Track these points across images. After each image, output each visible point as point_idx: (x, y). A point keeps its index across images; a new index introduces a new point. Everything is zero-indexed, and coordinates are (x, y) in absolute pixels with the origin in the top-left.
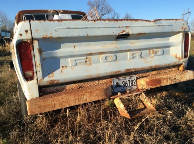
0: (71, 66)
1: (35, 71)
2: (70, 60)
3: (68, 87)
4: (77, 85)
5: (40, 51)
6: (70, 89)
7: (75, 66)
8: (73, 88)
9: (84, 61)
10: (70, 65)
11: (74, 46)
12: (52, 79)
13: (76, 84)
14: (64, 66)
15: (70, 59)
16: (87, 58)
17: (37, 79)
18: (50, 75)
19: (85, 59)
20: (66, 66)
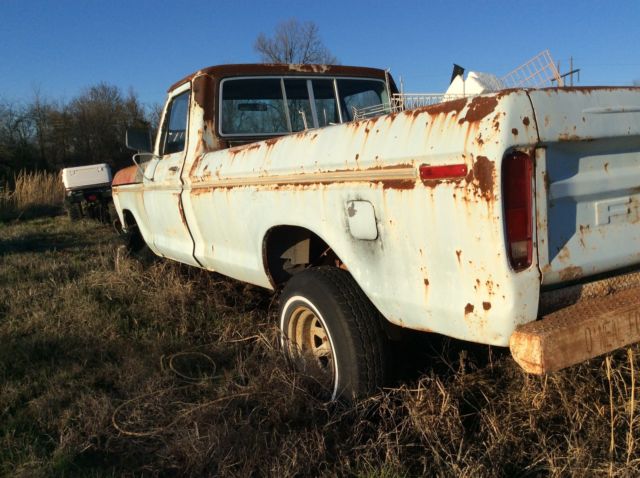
0: (600, 225)
1: (534, 240)
2: (598, 206)
3: (589, 288)
4: (605, 282)
5: (548, 181)
6: (589, 296)
7: (606, 227)
8: (597, 292)
9: (626, 209)
10: (597, 223)
11: (606, 166)
12: (567, 265)
13: (603, 281)
14: (585, 225)
15: (596, 204)
16: (631, 201)
17: (538, 265)
18: (562, 253)
19: (626, 204)
20: (588, 226)
